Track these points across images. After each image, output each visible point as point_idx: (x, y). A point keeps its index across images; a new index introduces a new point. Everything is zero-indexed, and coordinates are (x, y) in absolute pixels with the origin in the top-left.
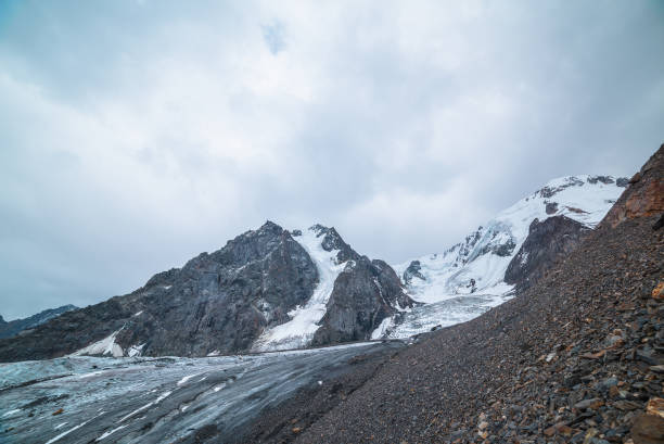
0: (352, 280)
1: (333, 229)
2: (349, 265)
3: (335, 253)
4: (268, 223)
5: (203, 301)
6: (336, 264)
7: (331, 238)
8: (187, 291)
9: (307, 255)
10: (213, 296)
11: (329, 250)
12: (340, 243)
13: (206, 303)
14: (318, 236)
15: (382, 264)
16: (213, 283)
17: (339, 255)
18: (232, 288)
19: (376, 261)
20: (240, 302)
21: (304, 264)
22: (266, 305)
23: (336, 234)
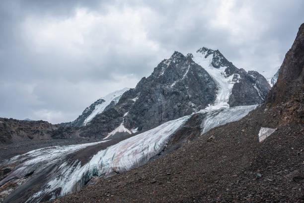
0: (242, 87)
1: (218, 52)
2: (235, 77)
3: (223, 69)
4: (176, 53)
5: (160, 105)
6: (225, 77)
7: (218, 59)
8: (149, 100)
9: (206, 73)
10: (164, 102)
11: (217, 67)
12: (225, 62)
13: (161, 106)
14: (206, 57)
15: (256, 74)
16: (161, 94)
17: (226, 71)
18: (172, 97)
19: (250, 72)
20: (179, 104)
21: (207, 79)
22: (193, 105)
23: (221, 55)
